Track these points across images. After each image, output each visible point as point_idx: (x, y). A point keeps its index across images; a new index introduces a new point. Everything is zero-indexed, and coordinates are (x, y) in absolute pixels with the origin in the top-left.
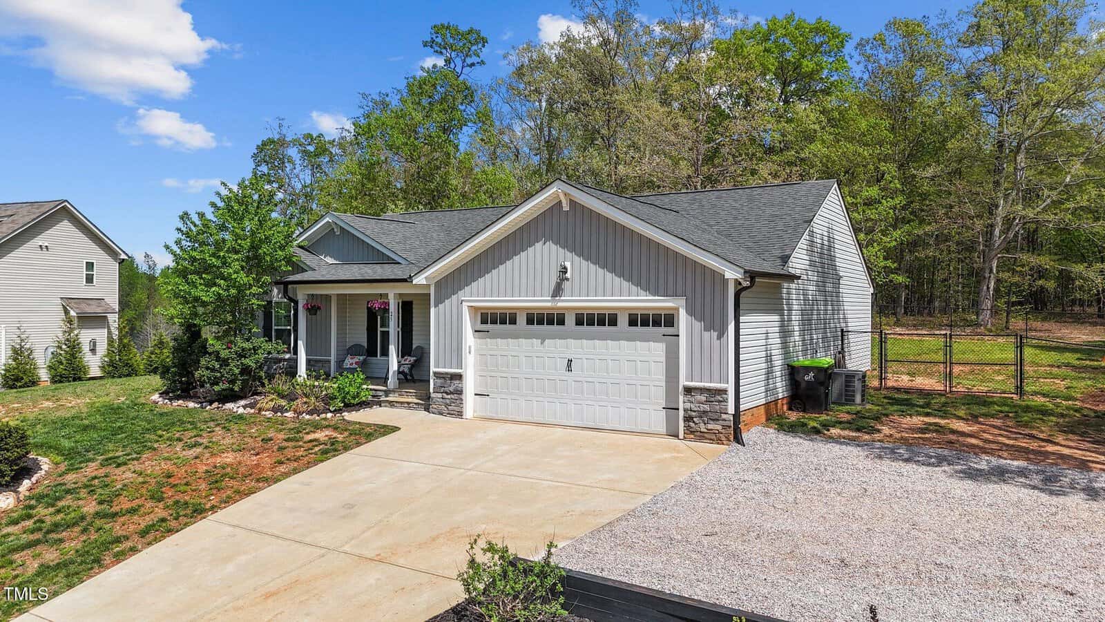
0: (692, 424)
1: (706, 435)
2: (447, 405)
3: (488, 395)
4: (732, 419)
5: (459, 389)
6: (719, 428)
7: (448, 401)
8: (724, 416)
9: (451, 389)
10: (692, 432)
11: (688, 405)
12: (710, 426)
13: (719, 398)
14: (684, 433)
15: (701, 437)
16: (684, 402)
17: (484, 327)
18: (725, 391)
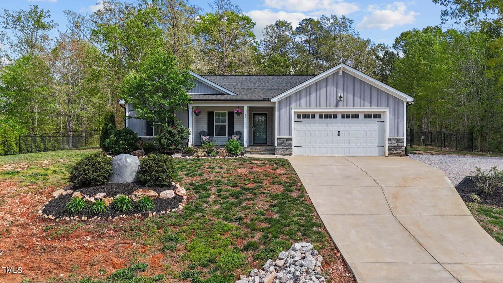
0: (391, 151)
1: (396, 154)
2: (284, 151)
3: (301, 147)
4: (405, 148)
5: (291, 144)
6: (401, 151)
7: (285, 150)
8: (402, 148)
9: (287, 144)
10: (391, 154)
11: (390, 145)
12: (398, 151)
13: (401, 141)
14: (388, 154)
15: (394, 155)
16: (388, 144)
17: (299, 120)
18: (403, 139)
